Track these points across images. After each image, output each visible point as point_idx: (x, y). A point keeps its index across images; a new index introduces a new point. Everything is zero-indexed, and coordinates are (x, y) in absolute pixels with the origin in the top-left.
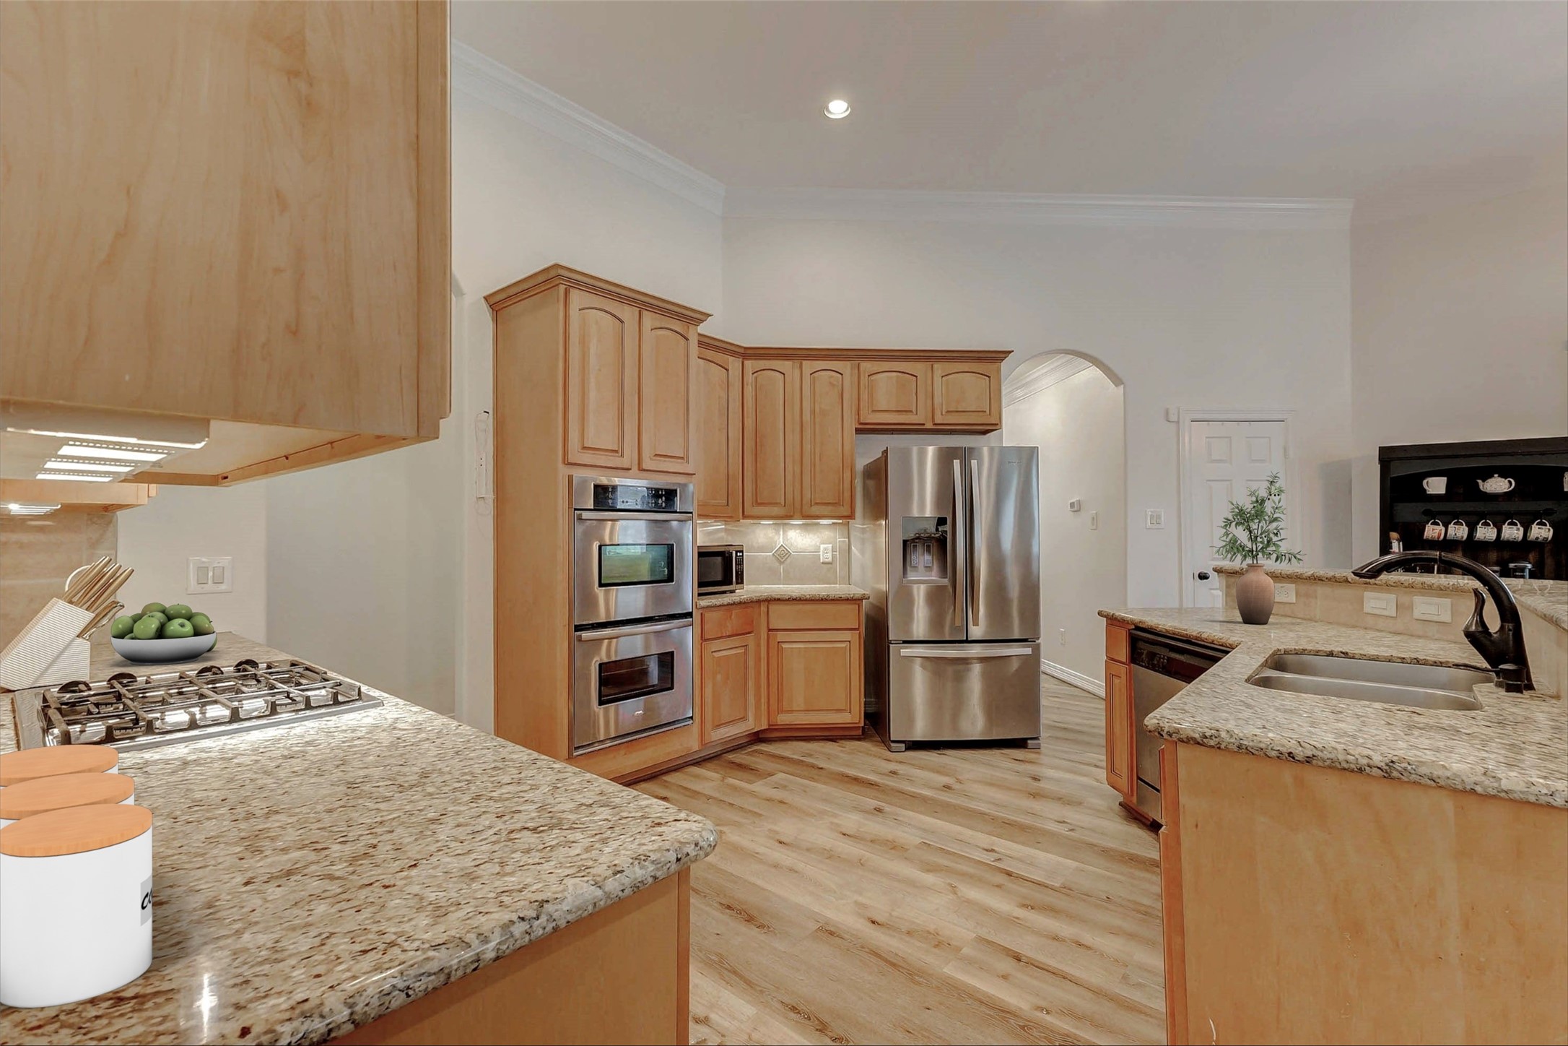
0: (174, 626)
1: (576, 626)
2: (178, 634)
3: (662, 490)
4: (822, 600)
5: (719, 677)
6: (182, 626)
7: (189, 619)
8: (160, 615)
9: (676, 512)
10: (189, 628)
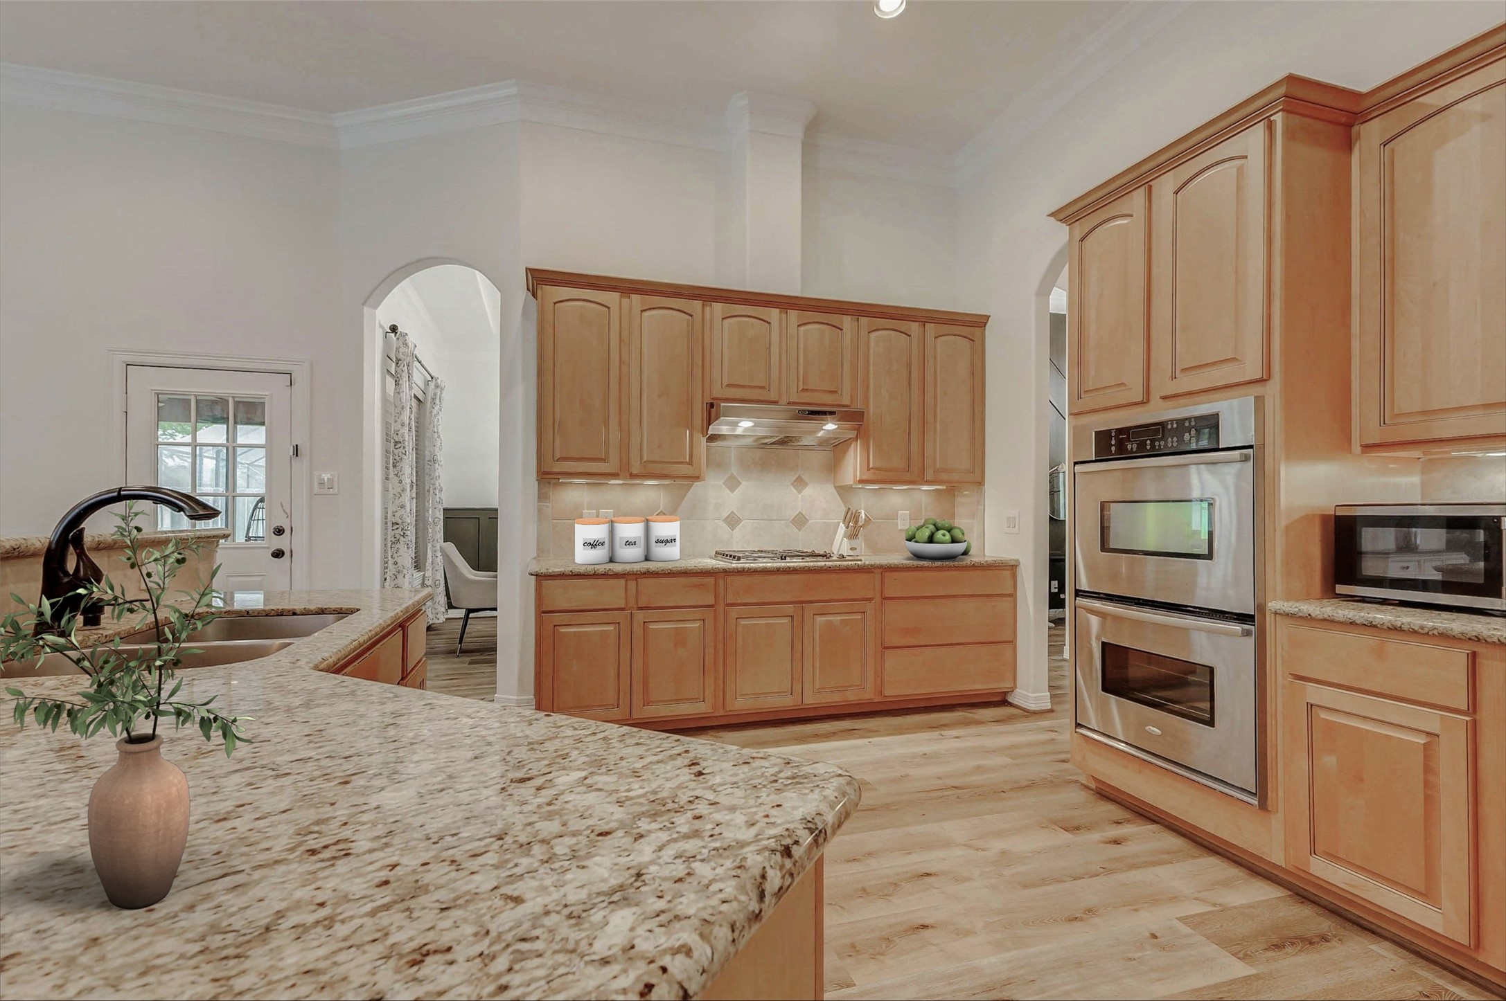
0: (939, 535)
1: (1077, 590)
2: (941, 541)
6: (944, 535)
7: (949, 531)
8: (932, 527)
10: (948, 537)
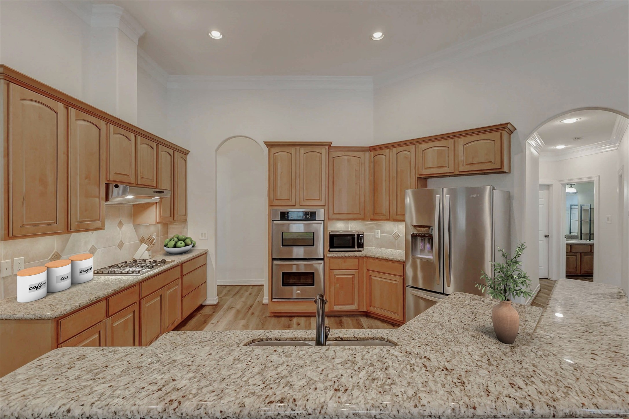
0: (179, 243)
1: (273, 259)
2: (179, 246)
3: (309, 212)
4: (386, 260)
5: (338, 285)
7: (184, 241)
8: (176, 240)
9: (315, 220)
